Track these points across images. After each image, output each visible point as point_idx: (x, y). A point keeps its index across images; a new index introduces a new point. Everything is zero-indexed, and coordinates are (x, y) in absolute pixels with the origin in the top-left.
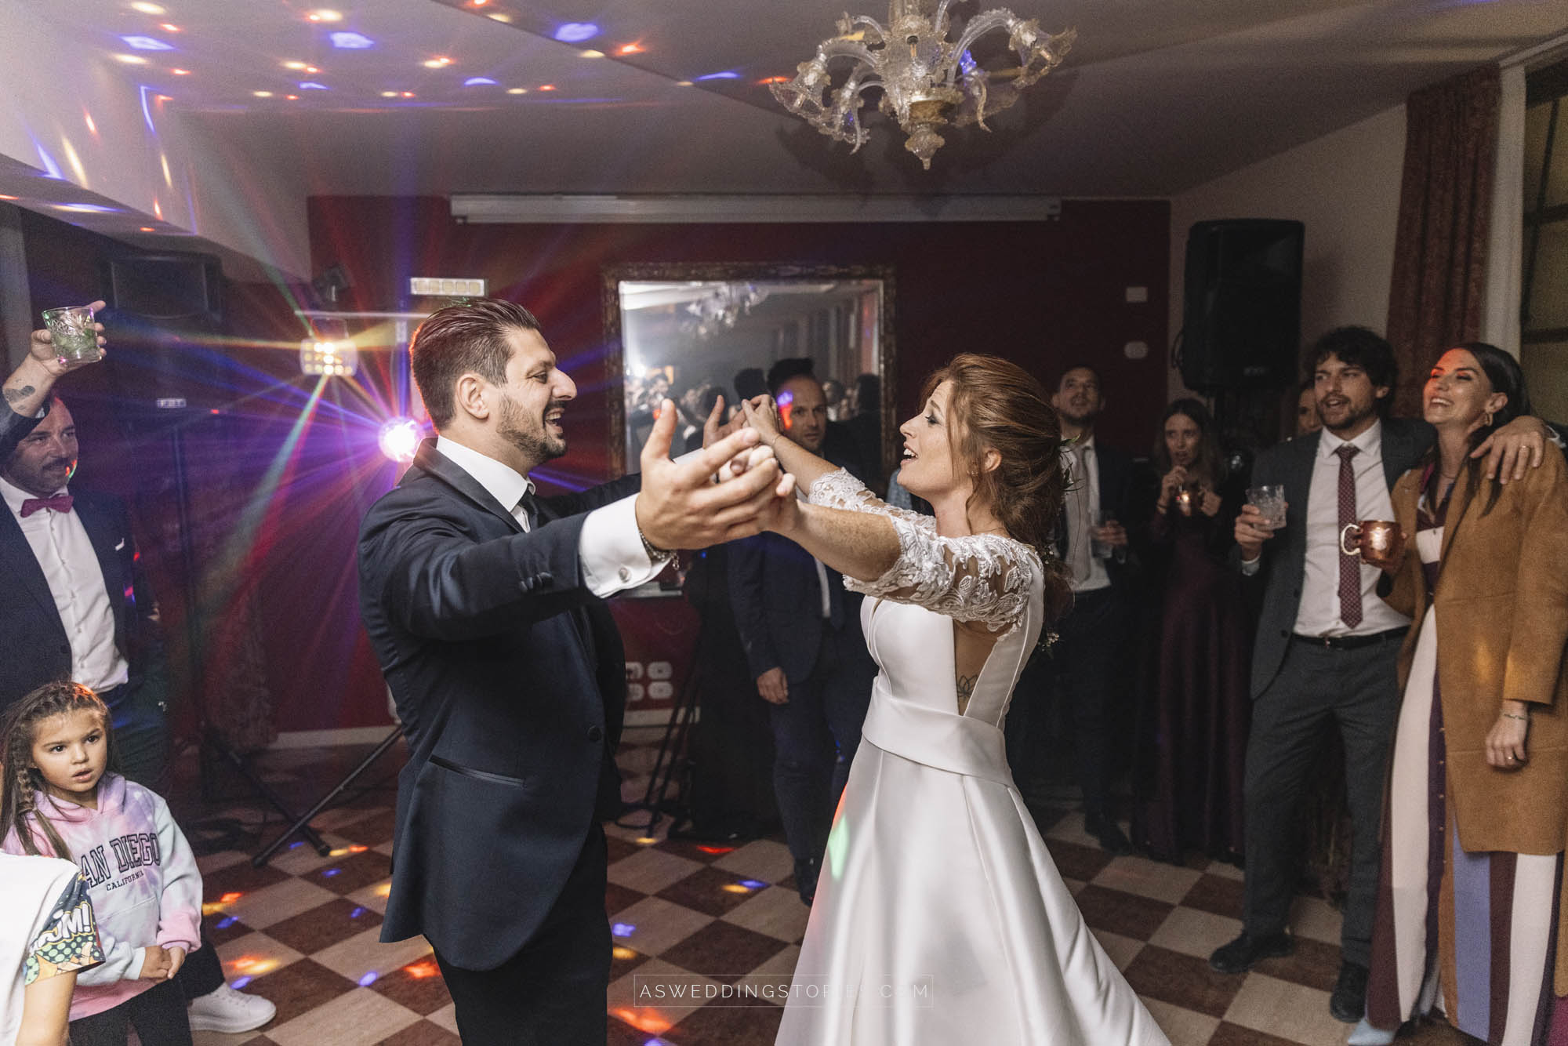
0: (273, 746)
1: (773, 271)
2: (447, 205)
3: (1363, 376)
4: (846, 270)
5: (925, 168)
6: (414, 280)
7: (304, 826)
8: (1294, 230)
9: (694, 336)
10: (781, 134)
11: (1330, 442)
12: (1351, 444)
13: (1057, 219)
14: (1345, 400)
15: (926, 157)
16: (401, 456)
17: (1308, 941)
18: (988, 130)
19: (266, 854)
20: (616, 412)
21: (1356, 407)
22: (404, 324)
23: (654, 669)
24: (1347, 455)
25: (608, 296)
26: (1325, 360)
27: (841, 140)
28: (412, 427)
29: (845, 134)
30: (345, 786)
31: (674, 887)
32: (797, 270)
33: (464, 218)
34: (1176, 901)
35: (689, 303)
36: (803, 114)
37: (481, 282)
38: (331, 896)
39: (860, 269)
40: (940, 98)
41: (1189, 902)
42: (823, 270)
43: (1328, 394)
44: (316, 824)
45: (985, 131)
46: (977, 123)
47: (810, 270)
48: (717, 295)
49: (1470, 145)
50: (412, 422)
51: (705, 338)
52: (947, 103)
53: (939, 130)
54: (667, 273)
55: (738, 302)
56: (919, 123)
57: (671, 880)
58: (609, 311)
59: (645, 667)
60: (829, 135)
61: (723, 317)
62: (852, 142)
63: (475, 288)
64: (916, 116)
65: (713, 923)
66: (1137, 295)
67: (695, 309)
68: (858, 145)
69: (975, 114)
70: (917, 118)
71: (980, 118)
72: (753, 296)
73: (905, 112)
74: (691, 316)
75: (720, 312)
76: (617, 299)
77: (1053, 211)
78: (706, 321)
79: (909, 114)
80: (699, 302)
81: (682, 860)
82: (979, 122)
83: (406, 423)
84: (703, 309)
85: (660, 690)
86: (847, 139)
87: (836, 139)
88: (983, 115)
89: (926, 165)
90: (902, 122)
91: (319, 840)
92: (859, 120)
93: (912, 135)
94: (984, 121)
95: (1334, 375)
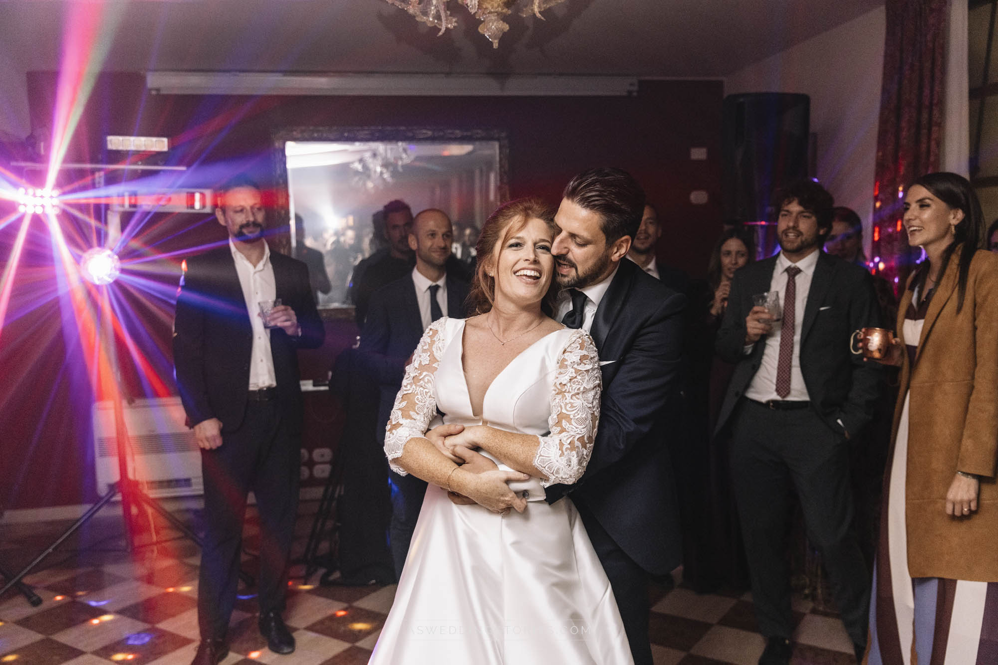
1: (410, 134)
2: (142, 79)
5: (494, 47)
6: (109, 138)
7: (19, 581)
8: (802, 102)
9: (363, 190)
10: (380, 16)
11: (784, 262)
12: (796, 266)
13: (635, 94)
14: (799, 234)
15: (495, 39)
16: (99, 280)
17: (811, 648)
18: (543, 18)
20: (284, 247)
21: (806, 240)
22: (102, 173)
23: (317, 454)
24: (793, 273)
26: (790, 203)
27: (433, 25)
28: (109, 256)
29: (436, 21)
30: (53, 549)
31: (321, 622)
32: (430, 133)
33: (158, 90)
34: (715, 622)
35: (353, 163)
36: (398, 4)
37: (165, 140)
38: (39, 637)
39: (480, 132)
41: (726, 622)
42: (451, 134)
43: (788, 228)
44: (28, 580)
45: (540, 19)
46: (534, 15)
47: (441, 134)
48: (375, 155)
49: (929, 37)
50: (109, 252)
51: (373, 191)
53: (504, 18)
54: (325, 135)
55: (392, 160)
56: (489, 13)
57: (319, 617)
58: (278, 166)
59: (310, 452)
60: (424, 22)
61: (381, 173)
62: (440, 27)
63: (160, 144)
64: (484, 7)
65: (351, 647)
66: (699, 154)
67: (358, 167)
68: (443, 29)
69: (533, 6)
70: (485, 9)
71: (536, 10)
72: (404, 156)
73: (475, 4)
74: (357, 173)
75: (379, 169)
76: (284, 155)
77: (632, 88)
78: (369, 177)
79: (478, 5)
80: (361, 161)
81: (329, 601)
82: (535, 13)
83: (103, 252)
84: (366, 167)
85: (322, 471)
86: (437, 25)
87: (429, 25)
88: (539, 7)
89: (496, 45)
90: (473, 11)
91: (33, 593)
92: (445, 10)
93: (483, 21)
94: (540, 12)
95: (794, 215)
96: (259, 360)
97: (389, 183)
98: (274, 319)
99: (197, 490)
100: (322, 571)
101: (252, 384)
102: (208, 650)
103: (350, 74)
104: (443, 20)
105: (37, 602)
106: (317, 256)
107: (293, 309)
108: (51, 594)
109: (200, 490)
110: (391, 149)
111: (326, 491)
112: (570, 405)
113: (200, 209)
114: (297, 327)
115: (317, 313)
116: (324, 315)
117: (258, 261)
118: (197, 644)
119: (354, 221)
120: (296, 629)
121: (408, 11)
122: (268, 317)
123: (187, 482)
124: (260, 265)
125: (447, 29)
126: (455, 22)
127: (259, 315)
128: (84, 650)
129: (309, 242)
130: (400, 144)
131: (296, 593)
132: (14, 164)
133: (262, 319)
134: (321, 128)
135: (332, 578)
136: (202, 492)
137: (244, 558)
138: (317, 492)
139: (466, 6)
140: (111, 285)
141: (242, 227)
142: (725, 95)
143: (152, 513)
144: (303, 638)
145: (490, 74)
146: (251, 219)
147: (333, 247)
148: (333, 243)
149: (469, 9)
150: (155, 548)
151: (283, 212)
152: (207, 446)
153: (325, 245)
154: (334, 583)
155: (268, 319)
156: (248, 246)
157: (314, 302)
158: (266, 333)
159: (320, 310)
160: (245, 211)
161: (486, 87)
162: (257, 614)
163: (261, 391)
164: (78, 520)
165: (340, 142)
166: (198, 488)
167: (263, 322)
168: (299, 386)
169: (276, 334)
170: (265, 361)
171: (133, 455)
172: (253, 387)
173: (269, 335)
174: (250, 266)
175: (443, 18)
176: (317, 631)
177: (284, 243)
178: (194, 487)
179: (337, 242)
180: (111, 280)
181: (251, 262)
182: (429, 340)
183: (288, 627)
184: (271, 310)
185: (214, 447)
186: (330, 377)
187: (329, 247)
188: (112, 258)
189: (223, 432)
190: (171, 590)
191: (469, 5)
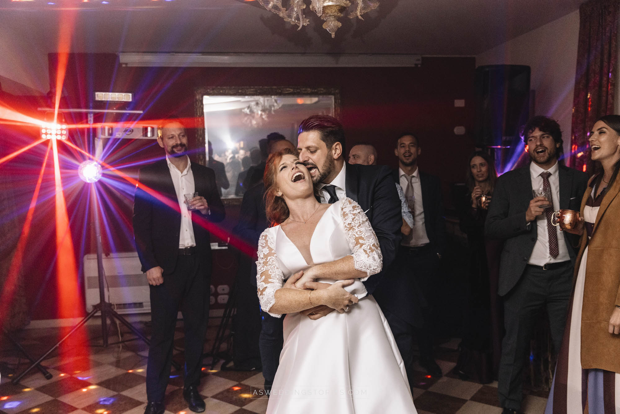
0: (27, 327)
1: (279, 91)
2: (114, 57)
3: (551, 138)
4: (316, 91)
6: (97, 93)
7: (39, 364)
8: (526, 70)
9: (250, 125)
10: (262, 18)
11: (536, 169)
12: (548, 171)
13: (420, 66)
14: (545, 150)
15: (333, 32)
16: (89, 180)
18: (362, 19)
19: (19, 378)
22: (92, 115)
23: (220, 288)
24: (546, 176)
25: (197, 103)
27: (295, 24)
28: (95, 165)
29: (296, 21)
31: (222, 393)
32: (291, 90)
33: (126, 64)
34: (469, 398)
36: (273, 10)
37: (130, 94)
38: (50, 398)
39: (322, 90)
40: (338, 4)
41: (474, 399)
42: (305, 91)
43: (537, 147)
44: (43, 364)
47: (299, 91)
48: (257, 104)
49: (607, 30)
50: (95, 163)
51: (256, 126)
52: (342, 6)
53: (339, 19)
54: (227, 91)
55: (268, 107)
56: (329, 16)
57: (221, 390)
58: (198, 110)
59: (216, 287)
60: (290, 22)
61: (261, 115)
62: (299, 25)
63: (127, 97)
64: (326, 12)
65: (240, 409)
66: (459, 103)
67: (247, 111)
68: (301, 26)
69: (356, 12)
70: (327, 13)
71: (359, 14)
72: (275, 104)
73: (321, 10)
74: (246, 115)
75: (260, 113)
76: (202, 104)
77: (417, 62)
78: (253, 117)
79: (323, 11)
80: (249, 107)
81: (227, 380)
82: (358, 16)
83: (92, 163)
84: (252, 111)
85: (223, 299)
86: (297, 23)
87: (292, 24)
88: (360, 12)
89: (333, 36)
90: (319, 15)
91: (47, 372)
92: (302, 14)
93: (326, 21)
94: (361, 15)
95: (538, 137)
96: (185, 230)
97: (266, 121)
98: (194, 205)
99: (146, 310)
100: (222, 361)
101: (181, 245)
102: (152, 409)
103: (243, 54)
104: (301, 21)
105: (49, 377)
106: (221, 166)
107: (205, 198)
108: (58, 372)
109: (149, 310)
110: (268, 100)
111: (225, 311)
112: (359, 232)
113: (151, 137)
114: (208, 210)
115: (221, 201)
116: (226, 202)
117: (184, 169)
118: (145, 405)
119: (244, 145)
120: (206, 397)
121: (279, 15)
122: (190, 203)
123: (140, 305)
124: (185, 172)
125: (303, 26)
126: (309, 21)
127: (185, 202)
128: (77, 407)
129: (216, 158)
130: (273, 97)
131: (206, 375)
132: (39, 109)
133: (186, 205)
134: (225, 87)
135: (228, 366)
136: (150, 311)
137: (175, 352)
138: (220, 313)
139: (315, 12)
140: (96, 183)
141: (173, 147)
142: (477, 67)
143: (119, 324)
144: (210, 403)
145: (329, 54)
146: (179, 142)
147: (231, 160)
148: (231, 158)
149: (317, 13)
150: (121, 345)
151: (201, 139)
152: (154, 283)
153: (226, 159)
154: (230, 369)
155: (190, 204)
156: (177, 159)
157: (219, 194)
158: (189, 213)
159: (223, 199)
160: (175, 137)
161: (327, 62)
162: (183, 388)
163: (186, 249)
164: (75, 327)
165: (236, 96)
166: (147, 309)
167: (187, 207)
168: (210, 246)
169: (195, 214)
170: (188, 230)
171: (108, 287)
172: (182, 247)
173: (191, 215)
174: (179, 172)
175: (300, 19)
176: (218, 399)
177: (201, 158)
178: (145, 308)
179: (233, 158)
180: (97, 180)
181: (179, 170)
182: (264, 241)
183: (201, 395)
184: (192, 199)
185: (158, 284)
186: (228, 241)
187: (228, 161)
188: (97, 166)
189: (163, 275)
190: (130, 371)
191: (317, 11)
